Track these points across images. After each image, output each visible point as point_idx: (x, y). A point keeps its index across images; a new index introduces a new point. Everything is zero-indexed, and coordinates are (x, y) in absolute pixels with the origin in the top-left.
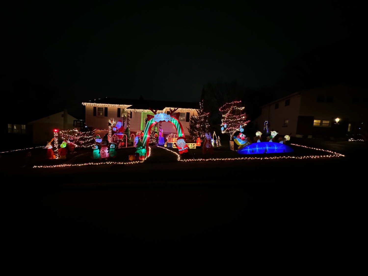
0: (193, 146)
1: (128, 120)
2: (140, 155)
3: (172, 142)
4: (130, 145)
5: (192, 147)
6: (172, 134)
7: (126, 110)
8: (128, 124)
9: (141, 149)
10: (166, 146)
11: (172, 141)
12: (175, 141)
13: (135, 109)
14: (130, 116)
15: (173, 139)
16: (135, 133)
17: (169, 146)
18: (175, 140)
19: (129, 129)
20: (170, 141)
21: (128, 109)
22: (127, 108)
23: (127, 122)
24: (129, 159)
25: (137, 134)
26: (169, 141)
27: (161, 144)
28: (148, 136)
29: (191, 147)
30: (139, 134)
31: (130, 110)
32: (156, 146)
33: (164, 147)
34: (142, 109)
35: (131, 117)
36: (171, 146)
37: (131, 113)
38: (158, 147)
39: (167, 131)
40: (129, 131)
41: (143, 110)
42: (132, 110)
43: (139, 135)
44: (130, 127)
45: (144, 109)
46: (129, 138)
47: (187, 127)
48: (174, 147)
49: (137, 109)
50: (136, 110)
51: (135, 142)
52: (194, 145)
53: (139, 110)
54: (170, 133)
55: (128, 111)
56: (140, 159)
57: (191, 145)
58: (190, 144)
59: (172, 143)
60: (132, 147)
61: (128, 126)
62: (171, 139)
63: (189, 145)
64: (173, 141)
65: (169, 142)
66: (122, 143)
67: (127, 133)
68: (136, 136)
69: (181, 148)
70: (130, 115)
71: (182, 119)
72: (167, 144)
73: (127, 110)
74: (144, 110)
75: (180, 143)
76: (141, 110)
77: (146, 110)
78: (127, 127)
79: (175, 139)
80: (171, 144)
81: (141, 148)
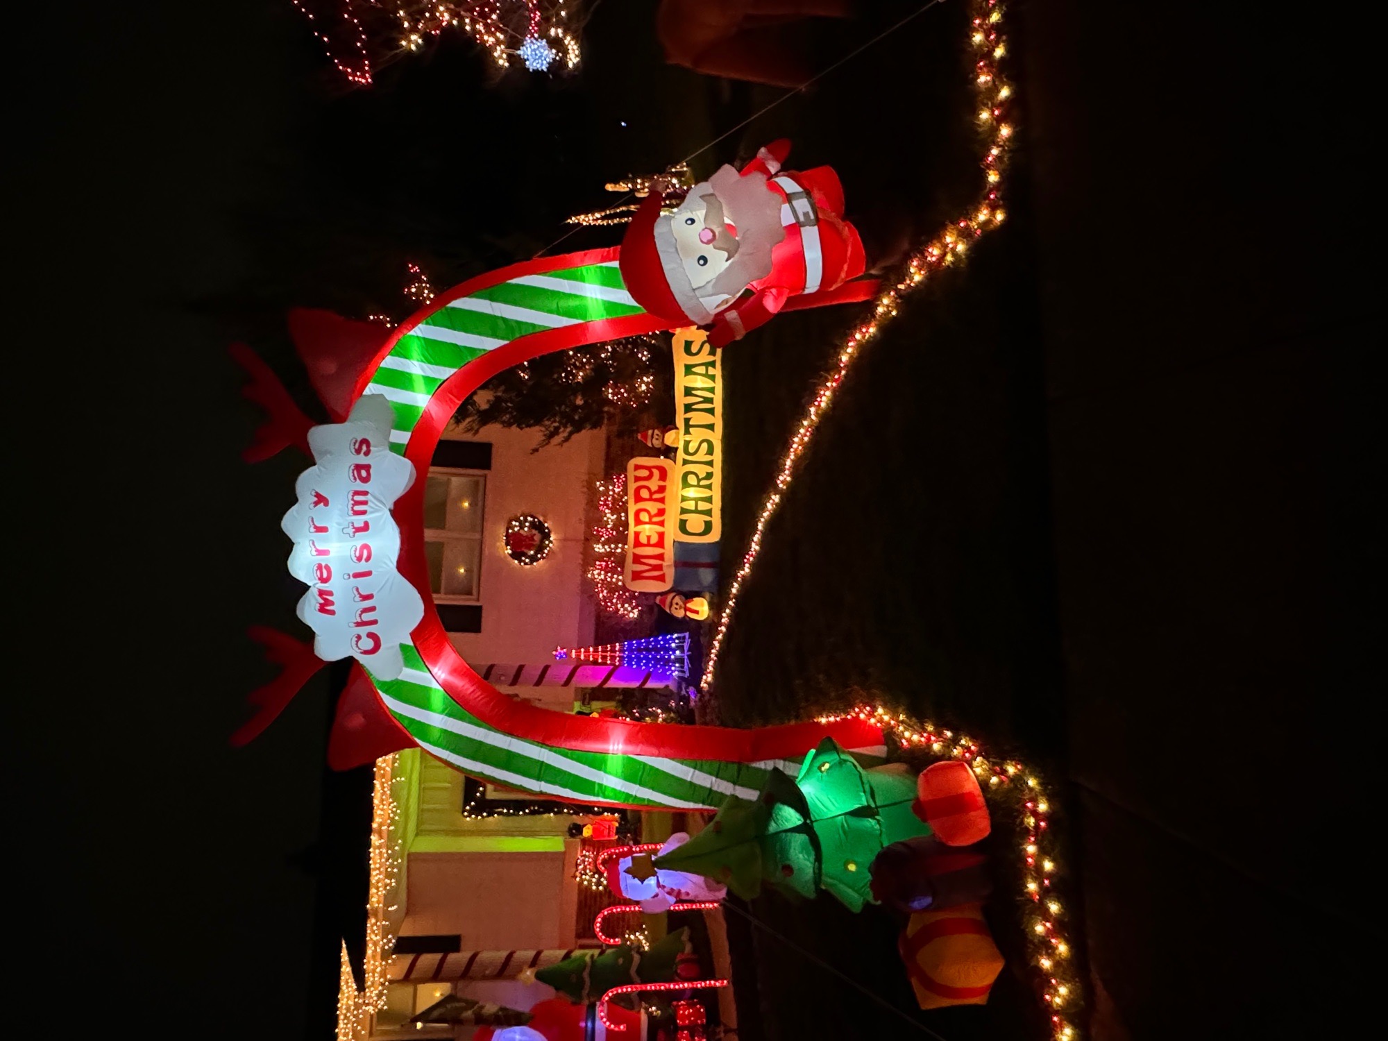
0: (704, 357)
1: (467, 973)
2: (911, 831)
3: (669, 551)
4: (702, 943)
5: (707, 365)
6: (597, 574)
7: (376, 998)
8: (505, 970)
9: (806, 828)
10: (701, 609)
11: (657, 551)
12: (662, 524)
13: (365, 916)
14: (438, 956)
15: (643, 539)
16: (589, 903)
17: (707, 576)
18: (644, 517)
19: (553, 955)
20: (659, 568)
21: (369, 978)
22: (361, 987)
23: (485, 978)
24: (980, 1000)
25: (599, 883)
26: (661, 578)
27: (680, 660)
28: (616, 748)
29: (711, 371)
30: (595, 860)
31: (372, 963)
32: (704, 706)
33: (712, 625)
34: (368, 844)
35: (450, 944)
36: (705, 559)
37: (404, 946)
38: (709, 678)
39: (571, 622)
40: (567, 956)
41: (374, 838)
42: (376, 938)
43: (604, 862)
44: (532, 953)
45: (369, 831)
46: (637, 958)
47: (534, 445)
48: (708, 527)
49: (365, 897)
50: (376, 898)
51: (672, 899)
52: (688, 345)
53: (375, 877)
54: (588, 588)
55: (383, 974)
56: (980, 825)
57: (689, 369)
58: (681, 381)
59: (679, 546)
60: (719, 934)
61: (529, 973)
62: (637, 559)
63: (688, 391)
64: (654, 540)
65: (670, 573)
66: (684, 1017)
67: (586, 975)
68: (613, 895)
69: (794, 230)
70: (429, 960)
71: (466, 504)
72: (689, 596)
73: (372, 993)
74: (375, 825)
75: (708, 250)
76: (374, 853)
77: (378, 812)
78: (539, 976)
79: (638, 522)
80: (688, 558)
81: (789, 817)
